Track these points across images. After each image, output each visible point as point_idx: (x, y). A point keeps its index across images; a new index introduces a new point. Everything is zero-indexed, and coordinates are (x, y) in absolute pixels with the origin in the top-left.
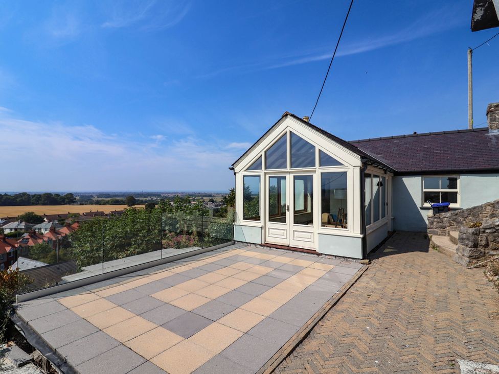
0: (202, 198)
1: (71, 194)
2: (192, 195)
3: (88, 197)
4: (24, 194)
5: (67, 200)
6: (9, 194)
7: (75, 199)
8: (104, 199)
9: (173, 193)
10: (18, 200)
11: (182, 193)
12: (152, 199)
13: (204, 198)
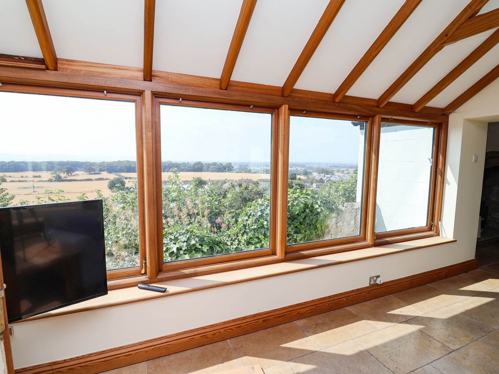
0: (348, 170)
1: (230, 164)
2: (337, 167)
3: (245, 166)
4: (200, 163)
5: (227, 168)
6: (190, 163)
7: (233, 167)
8: (256, 168)
9: (317, 164)
10: (196, 167)
11: (327, 164)
12: (297, 169)
13: (350, 169)
